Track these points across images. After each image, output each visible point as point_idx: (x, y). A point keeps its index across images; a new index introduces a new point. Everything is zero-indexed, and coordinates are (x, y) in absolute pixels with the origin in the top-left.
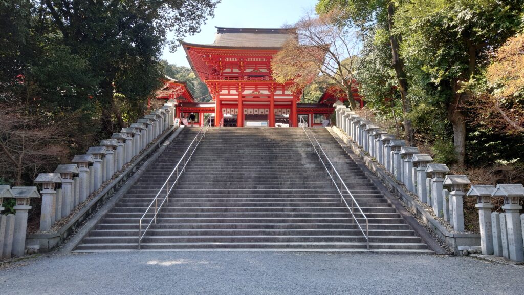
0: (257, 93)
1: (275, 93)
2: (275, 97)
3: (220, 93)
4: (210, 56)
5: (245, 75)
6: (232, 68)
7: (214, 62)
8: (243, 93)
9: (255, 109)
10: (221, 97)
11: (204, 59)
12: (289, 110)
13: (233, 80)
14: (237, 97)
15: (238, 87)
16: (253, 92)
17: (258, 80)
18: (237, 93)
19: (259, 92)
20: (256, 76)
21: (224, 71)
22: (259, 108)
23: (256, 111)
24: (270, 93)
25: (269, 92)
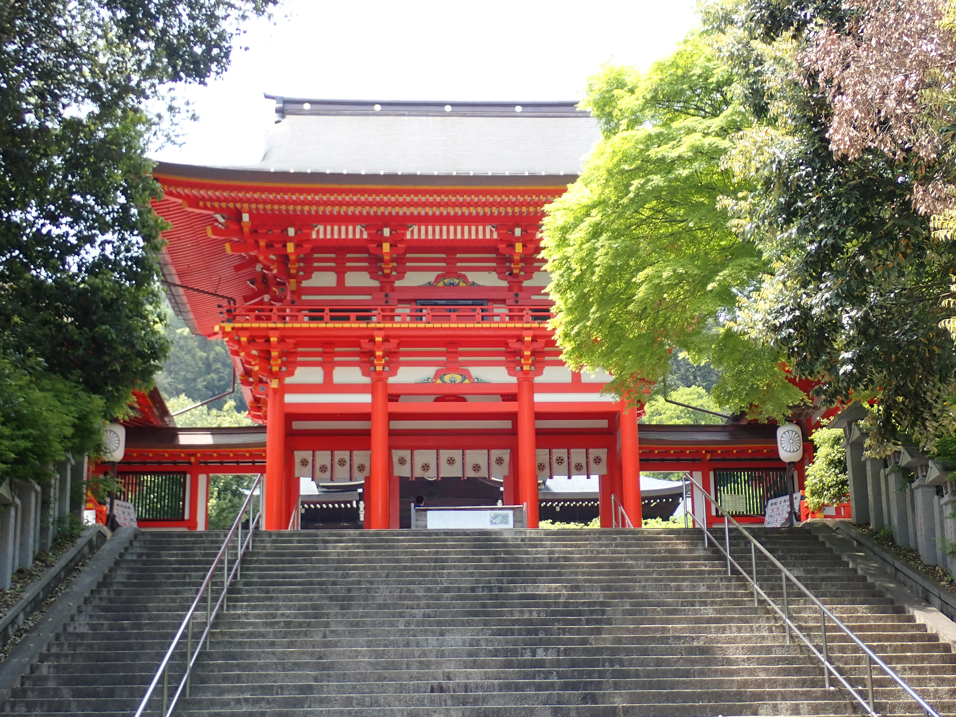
0: (458, 378)
1: (538, 380)
2: (539, 398)
3: (288, 380)
4: (246, 217)
5: (401, 301)
6: (341, 272)
7: (262, 243)
8: (391, 380)
9: (445, 454)
10: (290, 398)
11: (216, 231)
12: (602, 453)
13: (347, 319)
14: (366, 398)
15: (372, 354)
16: (438, 375)
17: (461, 318)
18: (367, 380)
19: (466, 375)
20: (453, 303)
21: (305, 284)
22: (464, 448)
23: (451, 461)
24: (514, 380)
25: (511, 372)
